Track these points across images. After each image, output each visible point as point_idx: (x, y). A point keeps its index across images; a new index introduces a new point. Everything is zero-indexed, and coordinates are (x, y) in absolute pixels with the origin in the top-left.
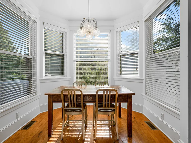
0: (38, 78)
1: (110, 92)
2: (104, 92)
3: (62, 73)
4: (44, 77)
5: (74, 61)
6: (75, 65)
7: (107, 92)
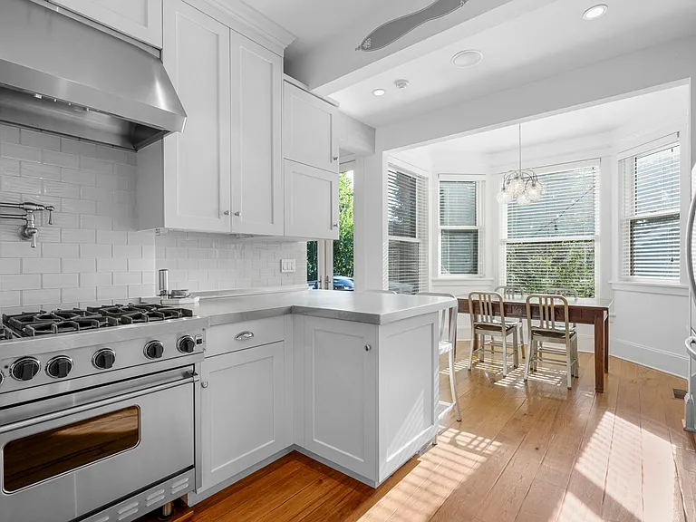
0: (430, 277)
1: (552, 302)
2: (540, 300)
3: (475, 270)
4: (441, 277)
5: (503, 242)
6: (504, 251)
7: (546, 302)
